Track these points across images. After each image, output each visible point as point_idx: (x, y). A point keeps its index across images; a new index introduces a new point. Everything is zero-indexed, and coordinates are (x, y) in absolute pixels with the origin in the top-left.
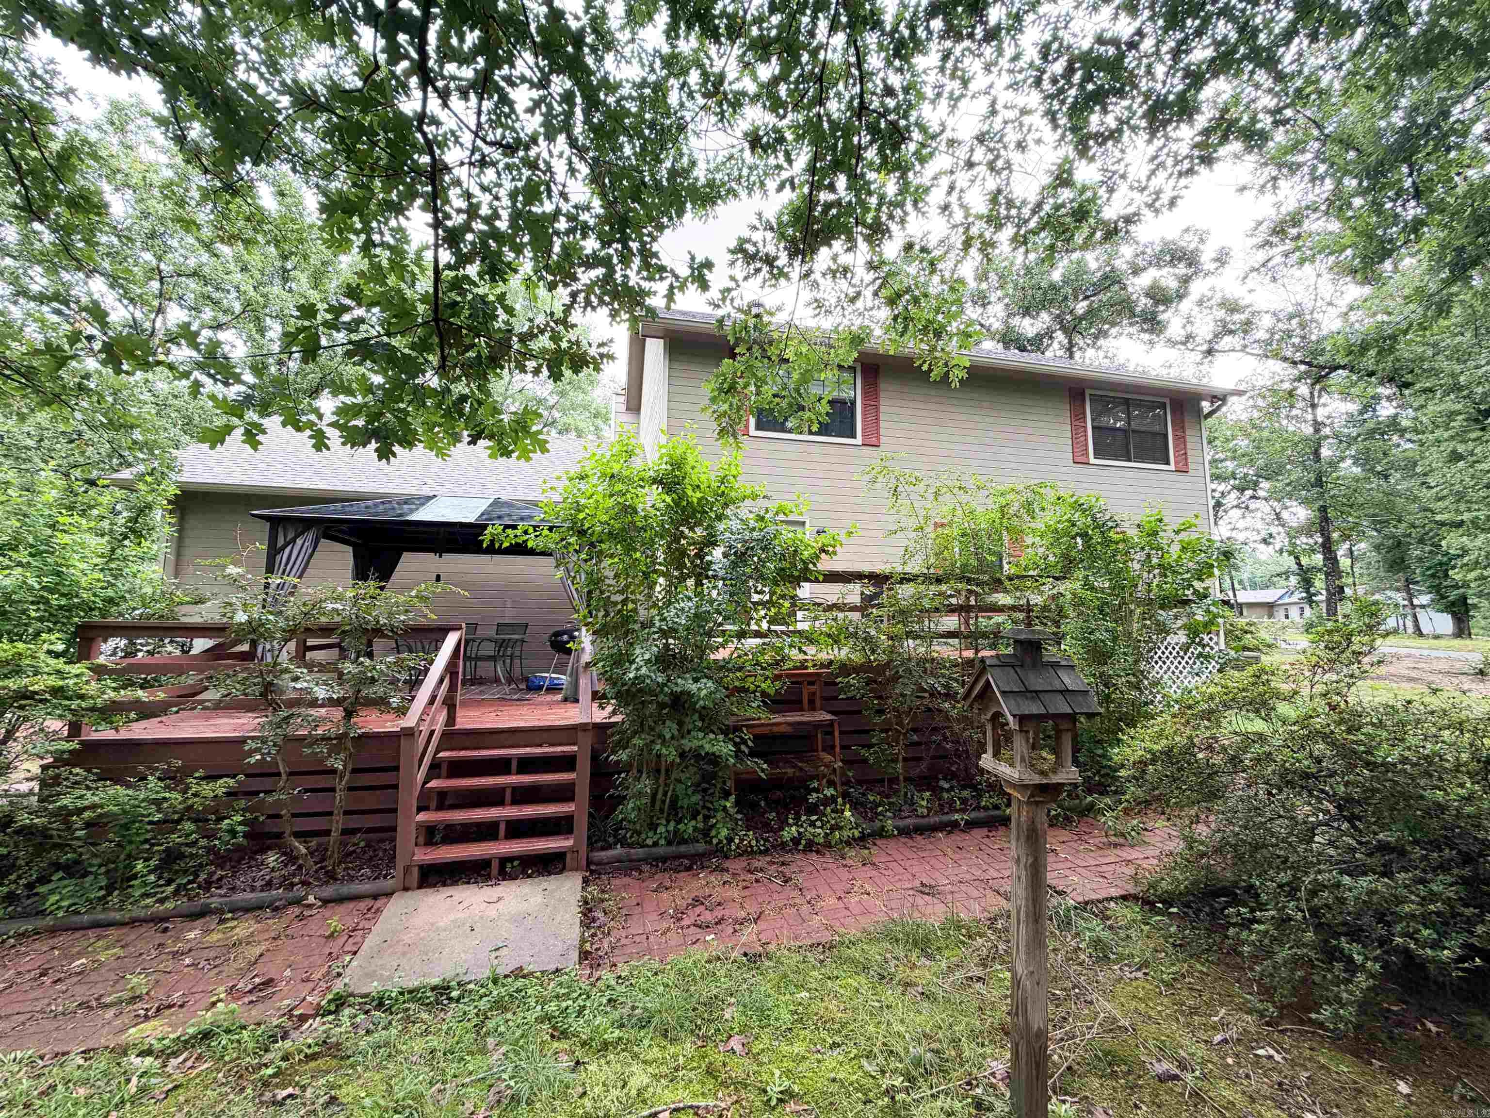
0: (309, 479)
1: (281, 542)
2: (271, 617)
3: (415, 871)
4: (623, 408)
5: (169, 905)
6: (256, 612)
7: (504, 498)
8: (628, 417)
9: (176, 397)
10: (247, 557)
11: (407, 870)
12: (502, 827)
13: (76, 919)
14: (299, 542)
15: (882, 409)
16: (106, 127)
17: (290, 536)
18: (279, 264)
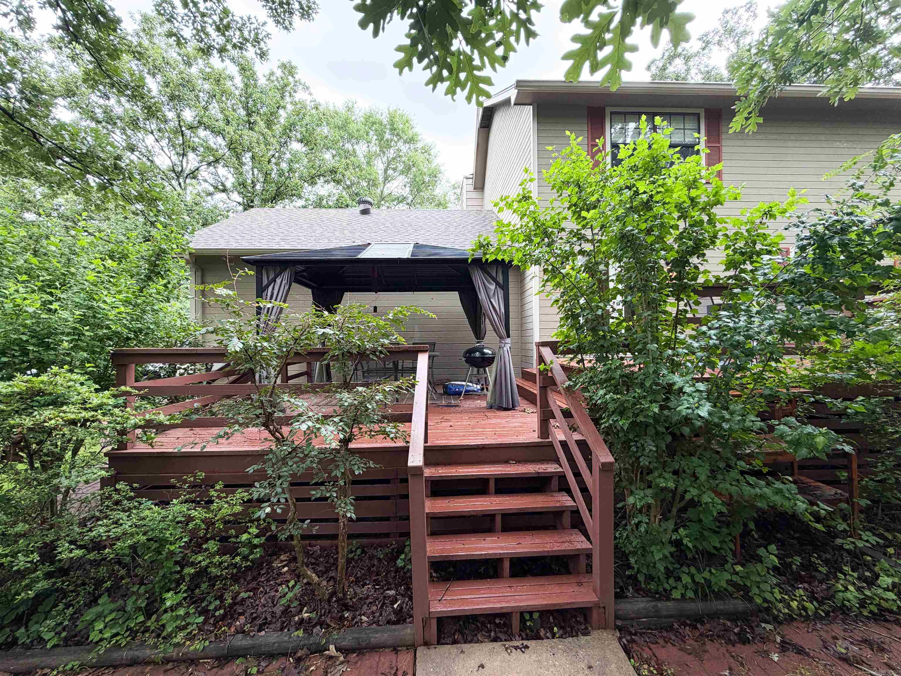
0: (278, 243)
1: (265, 282)
2: (266, 344)
3: (434, 624)
4: (472, 188)
5: (198, 646)
6: (251, 339)
7: (421, 242)
8: (475, 195)
9: (196, 204)
10: (237, 281)
11: (425, 622)
12: (507, 565)
13: (116, 655)
14: (278, 281)
15: (724, 149)
16: (141, 34)
17: (271, 276)
18: (246, 119)
